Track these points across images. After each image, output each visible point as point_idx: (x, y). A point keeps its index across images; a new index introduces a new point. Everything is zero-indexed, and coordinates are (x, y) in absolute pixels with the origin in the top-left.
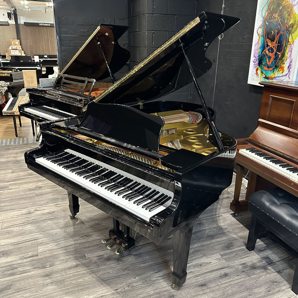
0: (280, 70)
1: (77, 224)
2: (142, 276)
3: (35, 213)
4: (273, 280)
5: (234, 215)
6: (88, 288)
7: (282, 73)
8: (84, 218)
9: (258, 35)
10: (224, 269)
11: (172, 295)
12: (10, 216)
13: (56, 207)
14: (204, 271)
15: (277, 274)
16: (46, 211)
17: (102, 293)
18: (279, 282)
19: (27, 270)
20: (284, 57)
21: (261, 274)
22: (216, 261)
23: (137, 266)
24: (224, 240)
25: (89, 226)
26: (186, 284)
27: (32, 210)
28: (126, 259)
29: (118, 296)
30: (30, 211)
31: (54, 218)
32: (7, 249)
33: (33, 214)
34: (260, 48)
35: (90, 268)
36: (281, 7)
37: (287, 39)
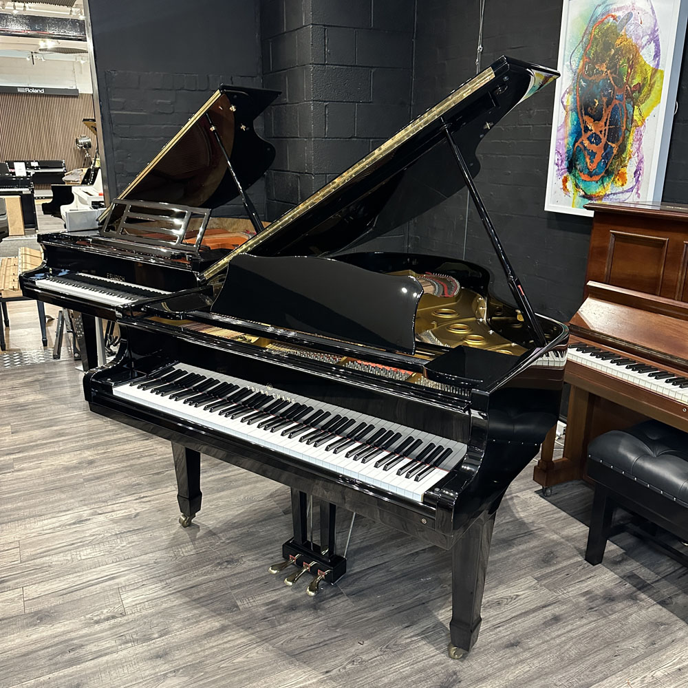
0: (616, 179)
1: (199, 538)
2: (378, 638)
3: (95, 520)
4: (656, 620)
5: (542, 494)
6: (262, 674)
7: (623, 185)
8: (212, 523)
9: (565, 107)
10: (550, 608)
11: (454, 672)
12: (33, 531)
13: (140, 502)
14: (508, 614)
15: (661, 607)
16: (120, 514)
17: (297, 682)
18: (668, 624)
19: (108, 648)
20: (625, 153)
21: (629, 611)
22: (528, 592)
23: (360, 616)
24: (536, 547)
25: (228, 539)
26: (478, 646)
27: (85, 515)
28: (332, 603)
29: (335, 684)
30: (81, 516)
31: (142, 529)
32: (46, 605)
33: (88, 522)
34: (570, 135)
35: (255, 630)
36: (613, 51)
37: (629, 115)
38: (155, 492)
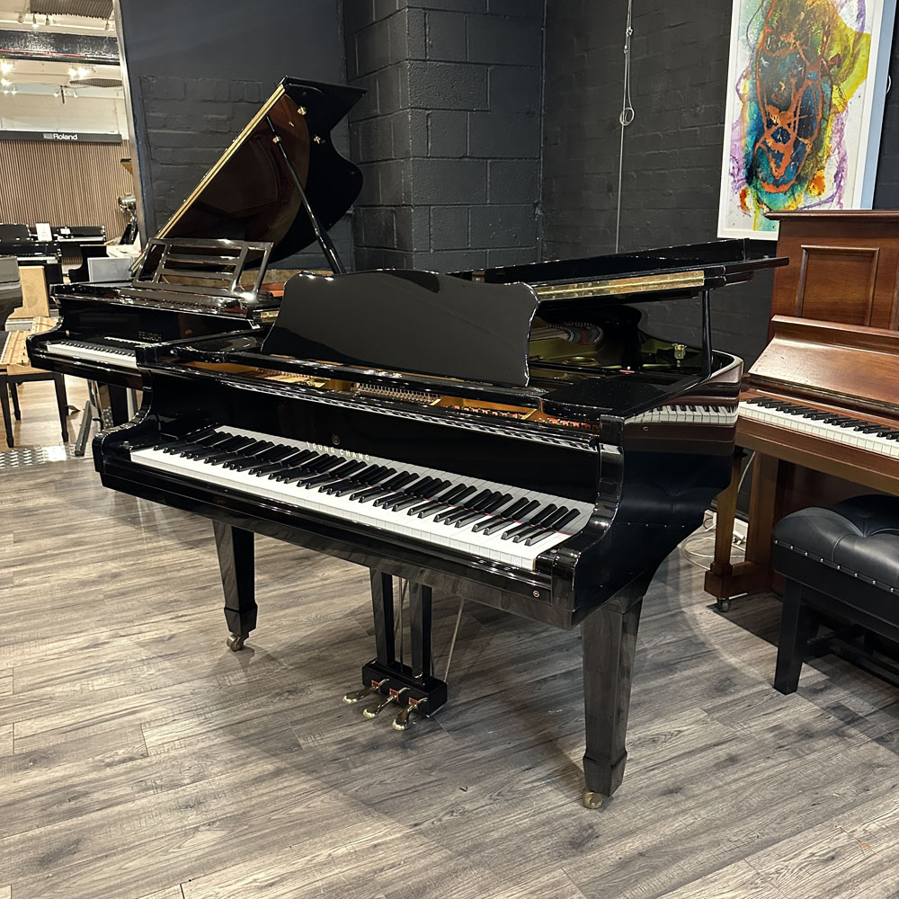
0: (811, 187)
1: (253, 664)
2: (488, 783)
3: (114, 644)
4: (870, 760)
6: (327, 828)
7: (819, 194)
8: (271, 646)
9: (741, 97)
10: (724, 746)
11: (588, 824)
12: (33, 656)
13: (177, 622)
14: (666, 754)
15: (877, 745)
16: (150, 636)
17: (374, 838)
18: (887, 766)
19: (121, 796)
20: (822, 151)
21: (834, 749)
22: (694, 727)
23: (464, 756)
24: (706, 673)
25: (292, 665)
26: (623, 793)
27: (103, 637)
28: (428, 741)
29: (426, 840)
30: (97, 639)
31: (177, 654)
32: (42, 745)
33: (107, 646)
34: (749, 134)
35: (322, 774)
36: (803, 15)
37: (825, 99)
38: (198, 610)
